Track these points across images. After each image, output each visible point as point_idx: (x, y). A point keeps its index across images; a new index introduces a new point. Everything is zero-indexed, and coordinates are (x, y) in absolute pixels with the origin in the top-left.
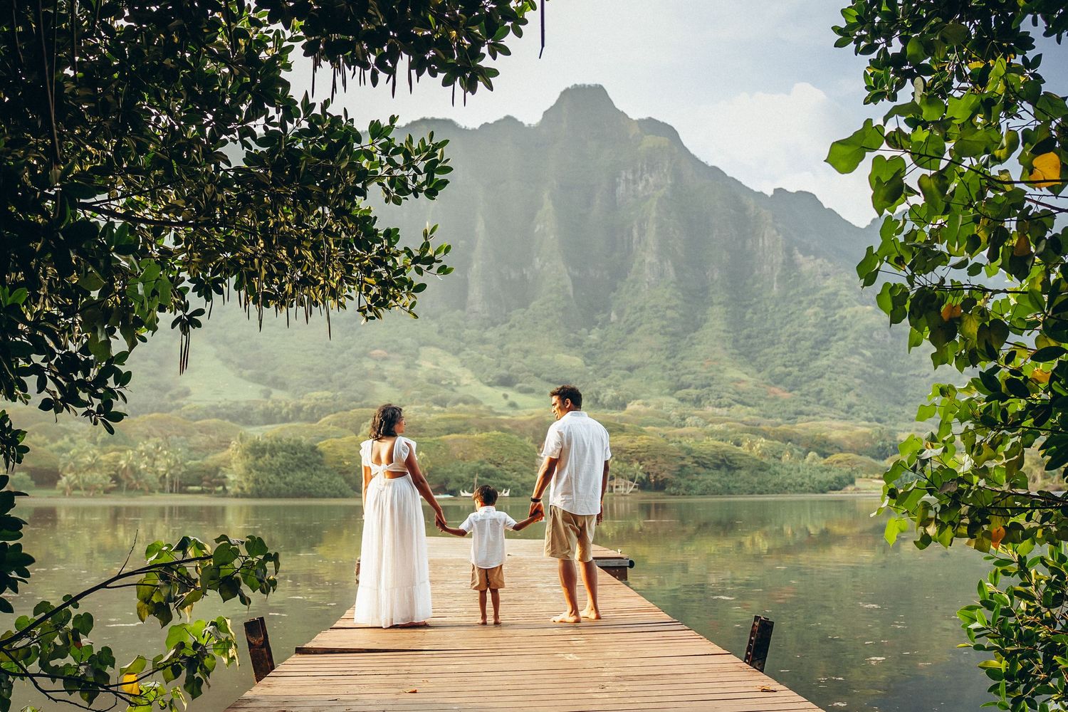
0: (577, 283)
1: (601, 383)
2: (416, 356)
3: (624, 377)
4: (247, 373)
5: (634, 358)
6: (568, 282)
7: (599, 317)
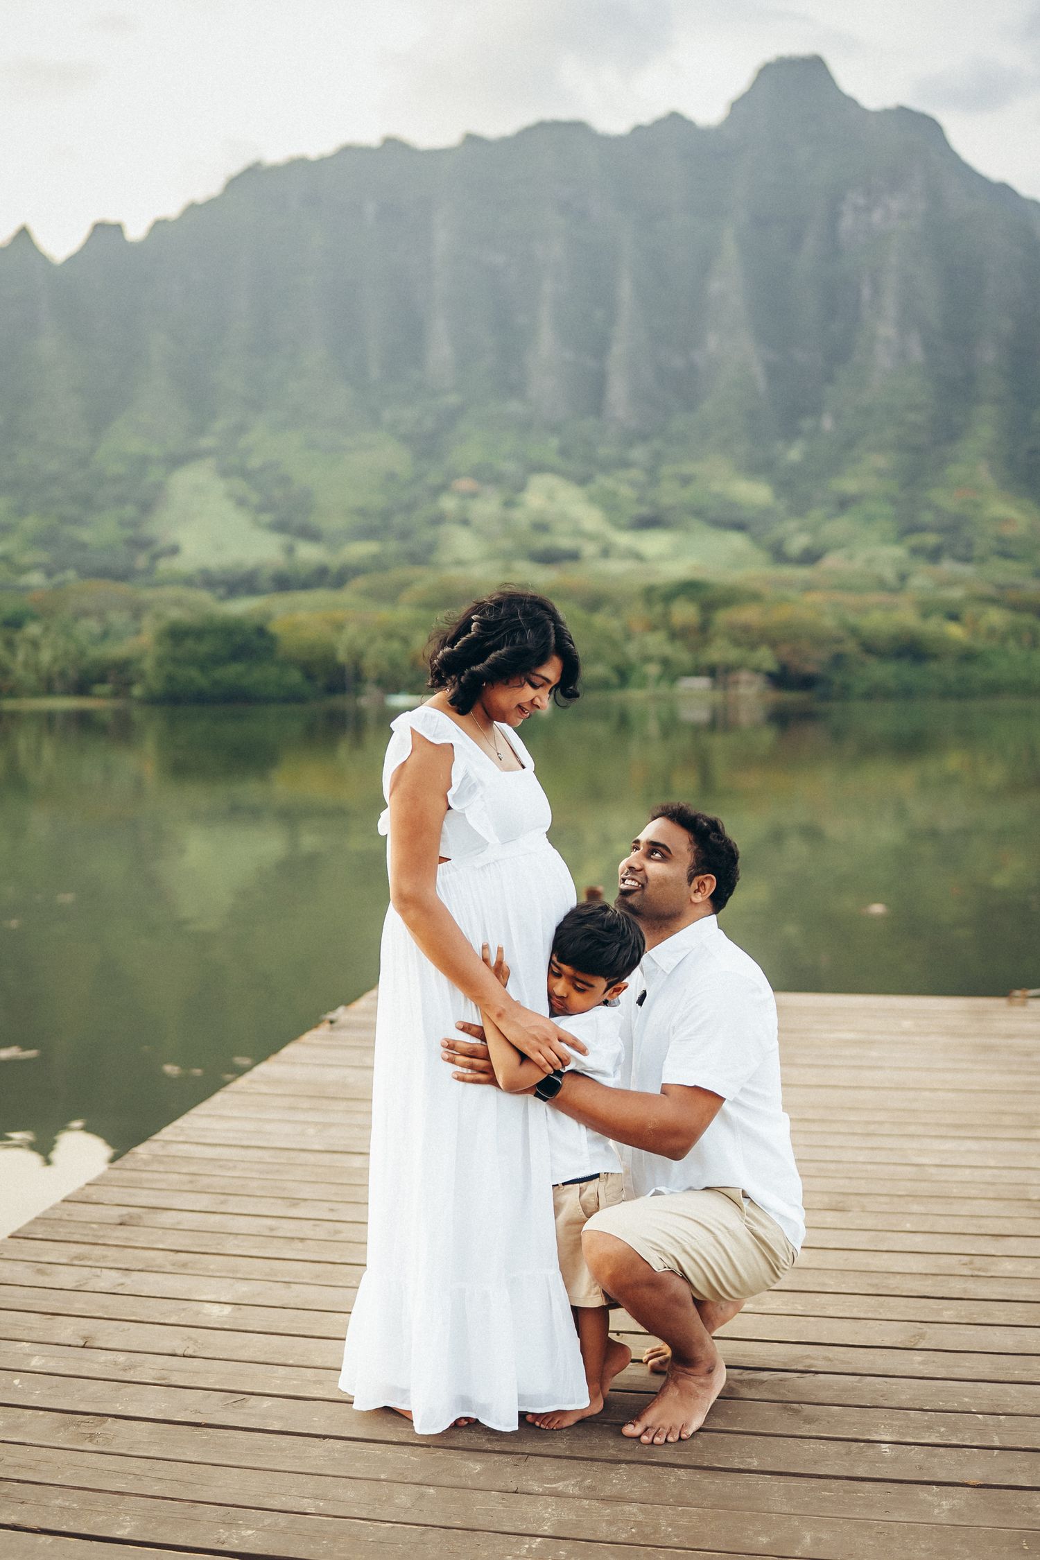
0: (773, 372)
1: (792, 524)
2: (521, 487)
3: (830, 517)
4: (267, 518)
5: (849, 485)
6: (758, 371)
7: (807, 424)
